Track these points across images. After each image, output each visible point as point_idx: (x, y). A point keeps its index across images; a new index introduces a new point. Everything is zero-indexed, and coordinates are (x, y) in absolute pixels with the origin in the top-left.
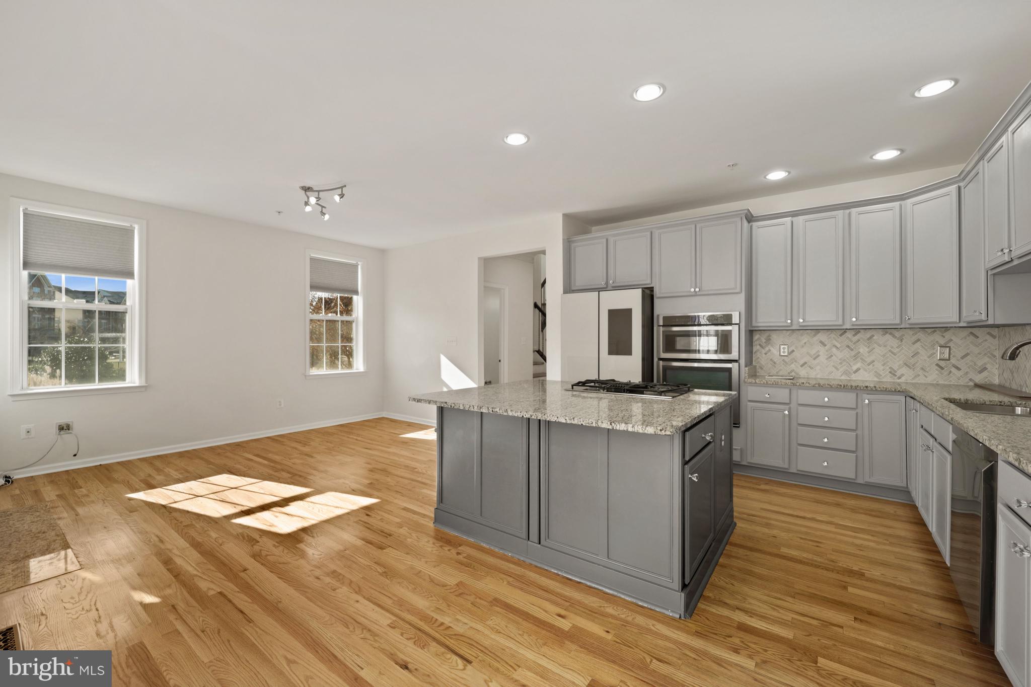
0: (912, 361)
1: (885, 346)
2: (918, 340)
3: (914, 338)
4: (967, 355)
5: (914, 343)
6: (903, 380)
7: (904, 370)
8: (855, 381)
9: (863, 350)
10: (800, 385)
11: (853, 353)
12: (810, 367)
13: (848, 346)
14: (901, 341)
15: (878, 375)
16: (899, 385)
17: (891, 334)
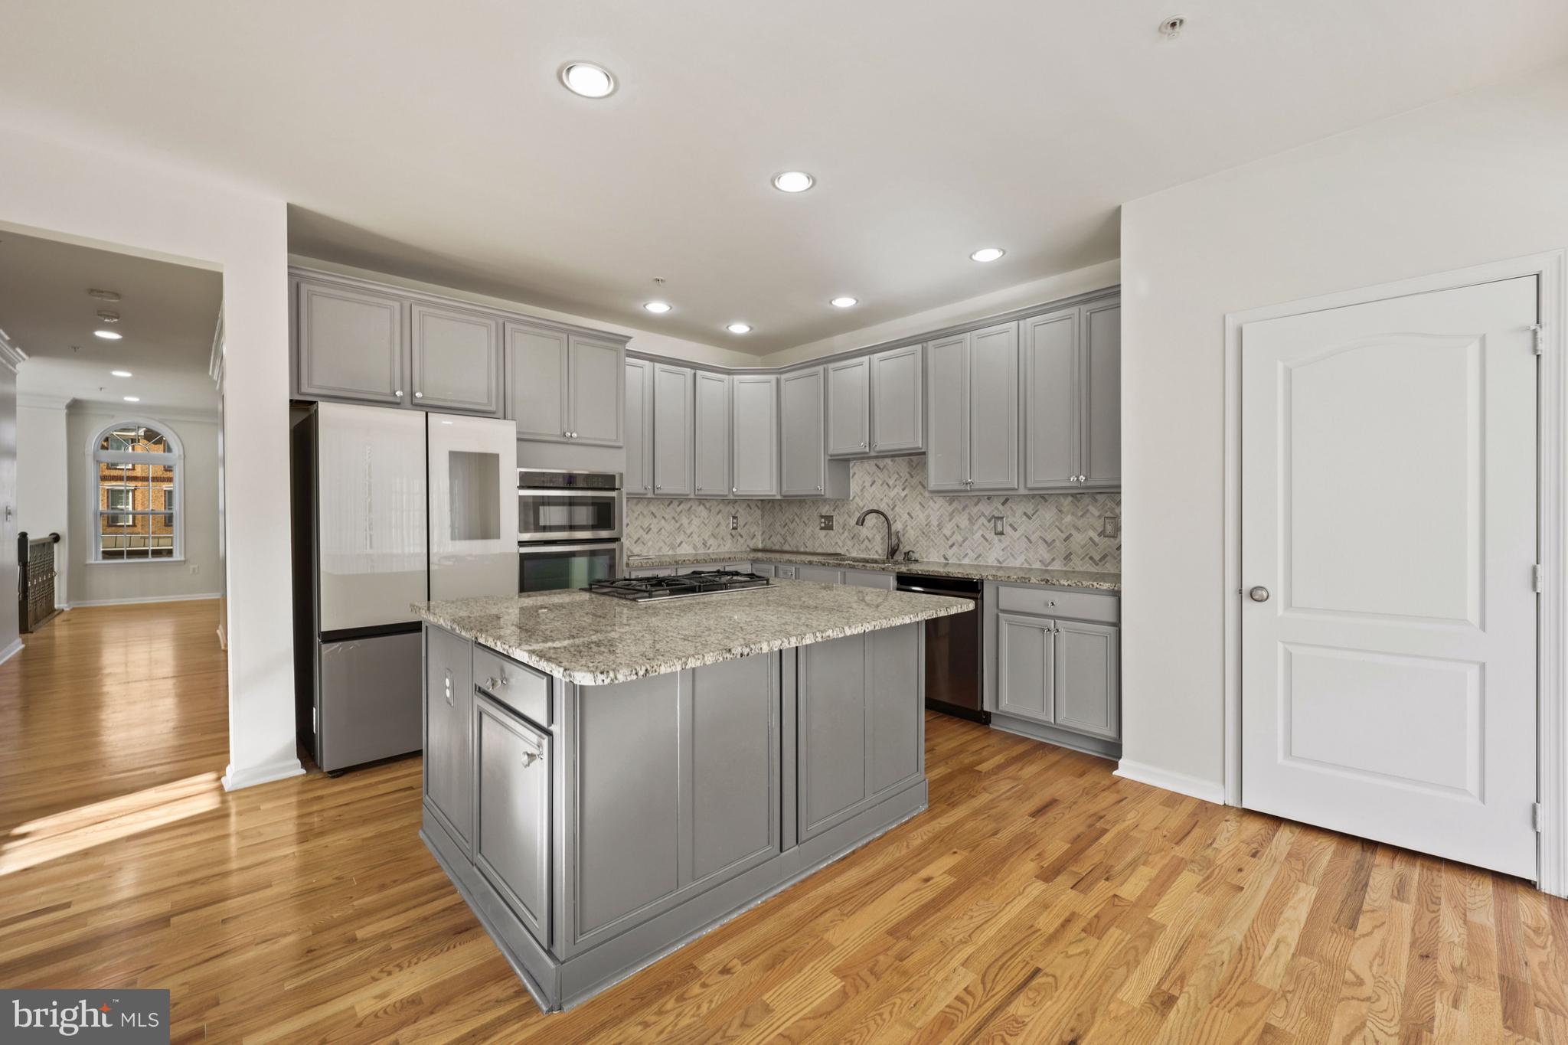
0: (716, 531)
1: (700, 517)
2: (720, 511)
3: (718, 509)
4: (746, 524)
5: (717, 514)
6: (710, 551)
7: (711, 541)
8: (680, 555)
9: (685, 521)
10: (682, 564)
11: (678, 525)
12: (643, 543)
13: (674, 518)
14: (710, 511)
15: (695, 547)
16: (709, 555)
17: (704, 504)
